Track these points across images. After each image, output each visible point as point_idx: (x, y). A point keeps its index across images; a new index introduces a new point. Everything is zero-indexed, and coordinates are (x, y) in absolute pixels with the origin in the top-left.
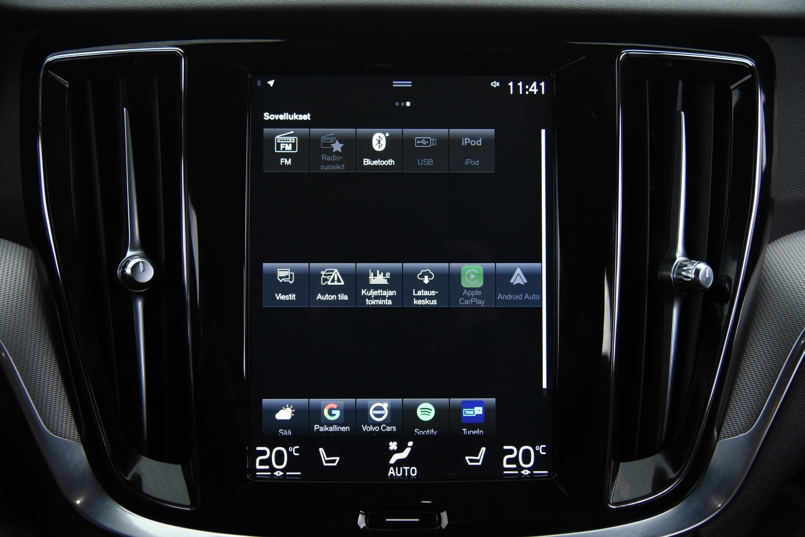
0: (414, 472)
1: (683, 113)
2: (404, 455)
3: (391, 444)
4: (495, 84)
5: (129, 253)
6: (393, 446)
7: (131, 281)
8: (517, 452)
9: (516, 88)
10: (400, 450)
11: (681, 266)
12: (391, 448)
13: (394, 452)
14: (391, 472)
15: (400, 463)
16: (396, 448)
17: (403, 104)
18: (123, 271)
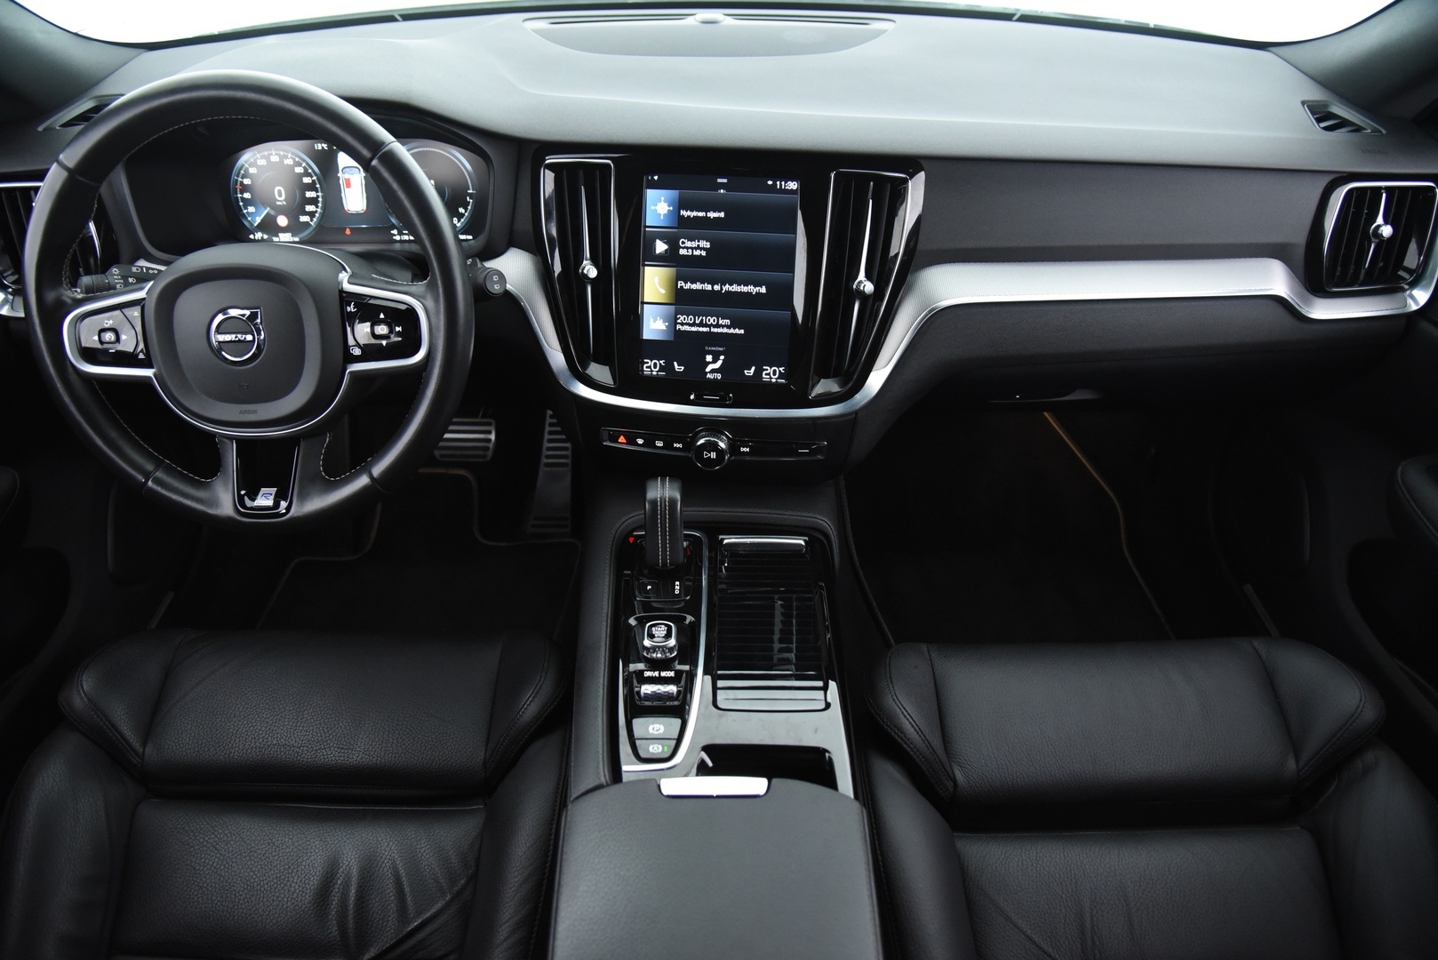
0: (719, 376)
1: (871, 201)
2: (718, 365)
3: (707, 356)
4: (770, 182)
5: (585, 262)
6: (709, 358)
7: (586, 276)
8: (770, 370)
9: (781, 185)
10: (715, 361)
11: (860, 282)
12: (707, 360)
13: (710, 363)
14: (708, 375)
15: (713, 371)
16: (711, 360)
17: (722, 191)
18: (582, 272)
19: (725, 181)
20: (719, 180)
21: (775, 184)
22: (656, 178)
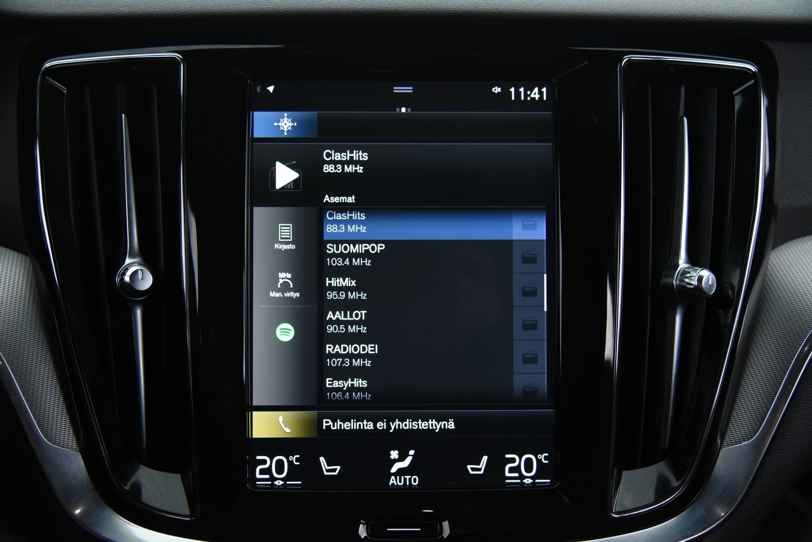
0: (415, 481)
1: (685, 119)
2: (406, 463)
3: (392, 452)
4: (497, 90)
5: (128, 261)
6: (394, 454)
7: (130, 289)
8: (519, 461)
9: (518, 93)
10: (402, 458)
11: (684, 273)
12: (392, 457)
13: (395, 461)
14: (393, 481)
15: (401, 472)
16: (397, 457)
17: (403, 110)
18: (122, 279)
19: (408, 90)
20: (398, 90)
21: (506, 93)
22: (271, 89)
